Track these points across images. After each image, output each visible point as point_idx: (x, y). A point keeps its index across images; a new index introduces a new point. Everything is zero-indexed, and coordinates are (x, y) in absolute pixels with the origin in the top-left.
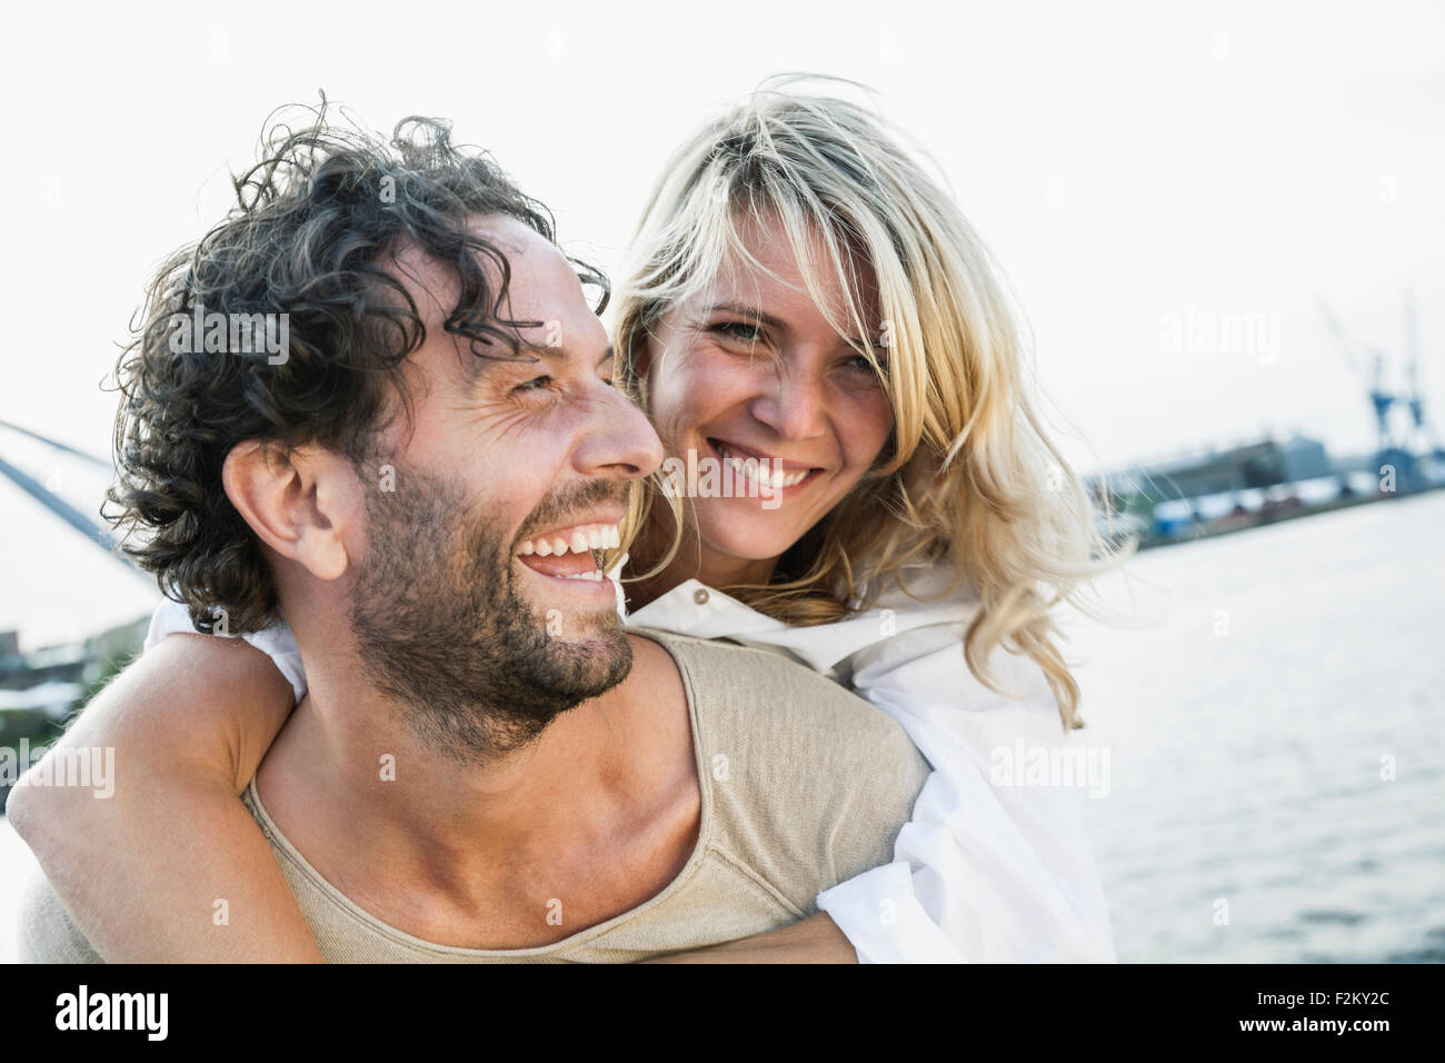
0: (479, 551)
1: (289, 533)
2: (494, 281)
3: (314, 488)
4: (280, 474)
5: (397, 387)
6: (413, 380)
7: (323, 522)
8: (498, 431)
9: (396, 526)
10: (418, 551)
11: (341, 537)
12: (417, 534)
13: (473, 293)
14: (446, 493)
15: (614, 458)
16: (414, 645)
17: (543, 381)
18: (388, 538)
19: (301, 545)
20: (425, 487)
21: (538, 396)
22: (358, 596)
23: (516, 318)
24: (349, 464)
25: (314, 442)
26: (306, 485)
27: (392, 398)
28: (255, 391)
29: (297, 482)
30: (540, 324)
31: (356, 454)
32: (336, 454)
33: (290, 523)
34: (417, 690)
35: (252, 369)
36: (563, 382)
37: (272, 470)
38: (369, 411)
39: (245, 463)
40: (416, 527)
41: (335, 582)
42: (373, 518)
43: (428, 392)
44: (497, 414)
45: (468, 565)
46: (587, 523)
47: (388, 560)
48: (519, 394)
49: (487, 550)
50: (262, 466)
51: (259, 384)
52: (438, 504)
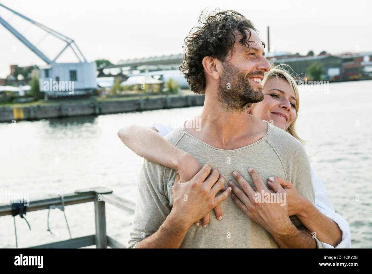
0: (240, 78)
1: (211, 72)
2: (248, 36)
3: (215, 65)
4: (211, 62)
5: (231, 51)
6: (234, 50)
7: (216, 71)
8: (245, 60)
9: (227, 73)
10: (230, 78)
11: (219, 74)
12: (230, 75)
13: (245, 37)
14: (236, 69)
15: (263, 67)
16: (227, 92)
17: (253, 54)
18: (225, 75)
19: (212, 73)
20: (232, 68)
21: (252, 56)
22: (220, 83)
23: (251, 41)
24: (221, 63)
25: (217, 58)
26: (214, 65)
27: (230, 52)
28: (210, 47)
29: (213, 64)
30: (254, 42)
31: (223, 61)
32: (220, 61)
33: (211, 70)
34: (225, 100)
35: (210, 44)
36: (256, 55)
37: (210, 61)
38: (226, 54)
39: (206, 60)
40: (230, 73)
41: (217, 80)
42: (223, 71)
43: (235, 52)
44: (244, 58)
45: (238, 80)
46: (257, 77)
47: (225, 78)
48: (249, 55)
49: (242, 78)
50: (208, 60)
51: (211, 46)
52: (234, 71)
